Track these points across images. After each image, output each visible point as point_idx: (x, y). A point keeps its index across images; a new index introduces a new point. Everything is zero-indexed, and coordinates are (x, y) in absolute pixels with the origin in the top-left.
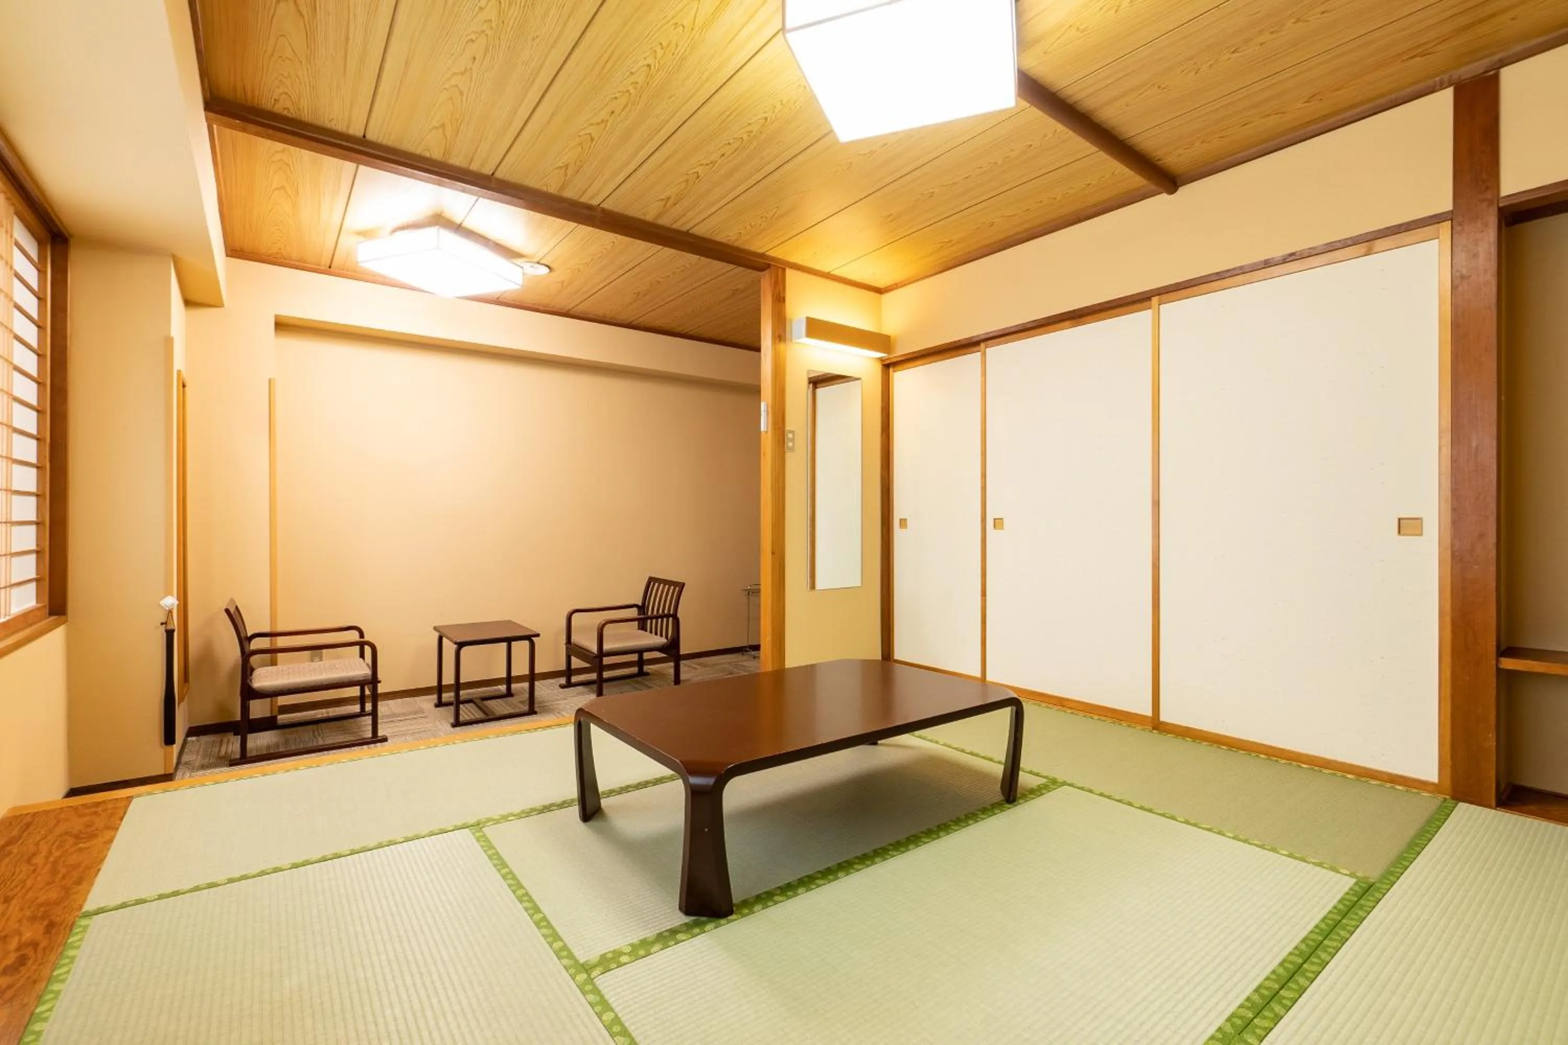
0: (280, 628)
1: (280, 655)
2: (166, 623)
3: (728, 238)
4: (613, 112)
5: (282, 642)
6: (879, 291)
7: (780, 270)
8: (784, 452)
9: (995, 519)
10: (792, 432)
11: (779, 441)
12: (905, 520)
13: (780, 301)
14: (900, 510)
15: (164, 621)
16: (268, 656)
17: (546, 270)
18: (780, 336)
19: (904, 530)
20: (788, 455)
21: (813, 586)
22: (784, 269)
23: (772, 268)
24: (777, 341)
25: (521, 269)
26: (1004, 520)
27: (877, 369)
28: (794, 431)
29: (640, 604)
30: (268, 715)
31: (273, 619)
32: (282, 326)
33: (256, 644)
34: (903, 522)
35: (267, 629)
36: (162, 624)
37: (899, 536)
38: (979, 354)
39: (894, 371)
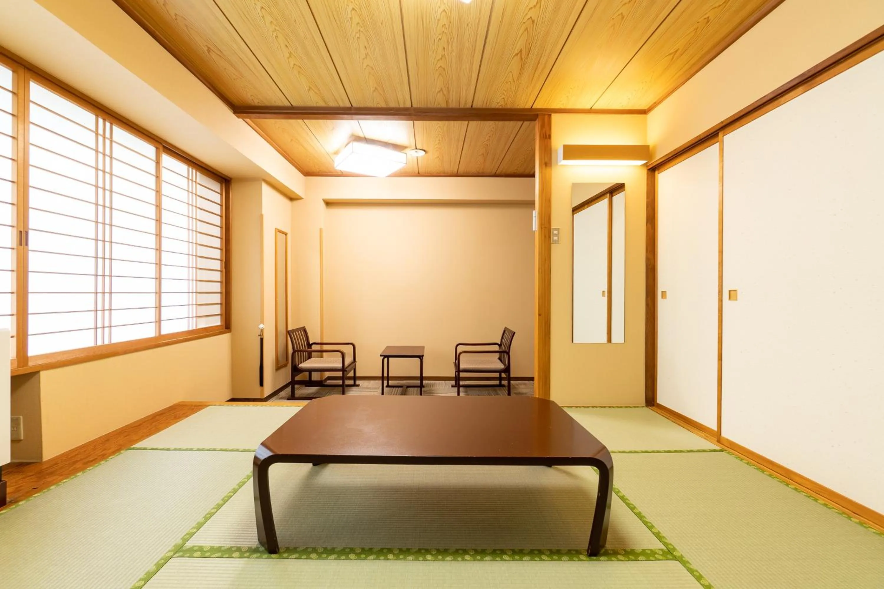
0: (325, 341)
1: (324, 354)
2: (260, 335)
3: (500, 104)
4: (365, 47)
5: (326, 347)
6: (644, 112)
7: (546, 117)
8: (550, 244)
9: (730, 291)
10: (558, 230)
11: (545, 237)
12: (665, 292)
13: (546, 138)
14: (662, 285)
15: (260, 334)
16: (319, 353)
17: (423, 153)
18: (547, 163)
19: (665, 300)
20: (554, 247)
21: (573, 342)
22: (550, 115)
23: (539, 117)
24: (544, 166)
25: (405, 155)
26: (738, 291)
27: (644, 173)
28: (559, 229)
29: (499, 343)
30: (319, 379)
31: (322, 337)
32: (329, 204)
33: (314, 347)
34: (664, 294)
35: (319, 341)
36: (259, 335)
37: (662, 305)
38: (717, 145)
39: (658, 173)
